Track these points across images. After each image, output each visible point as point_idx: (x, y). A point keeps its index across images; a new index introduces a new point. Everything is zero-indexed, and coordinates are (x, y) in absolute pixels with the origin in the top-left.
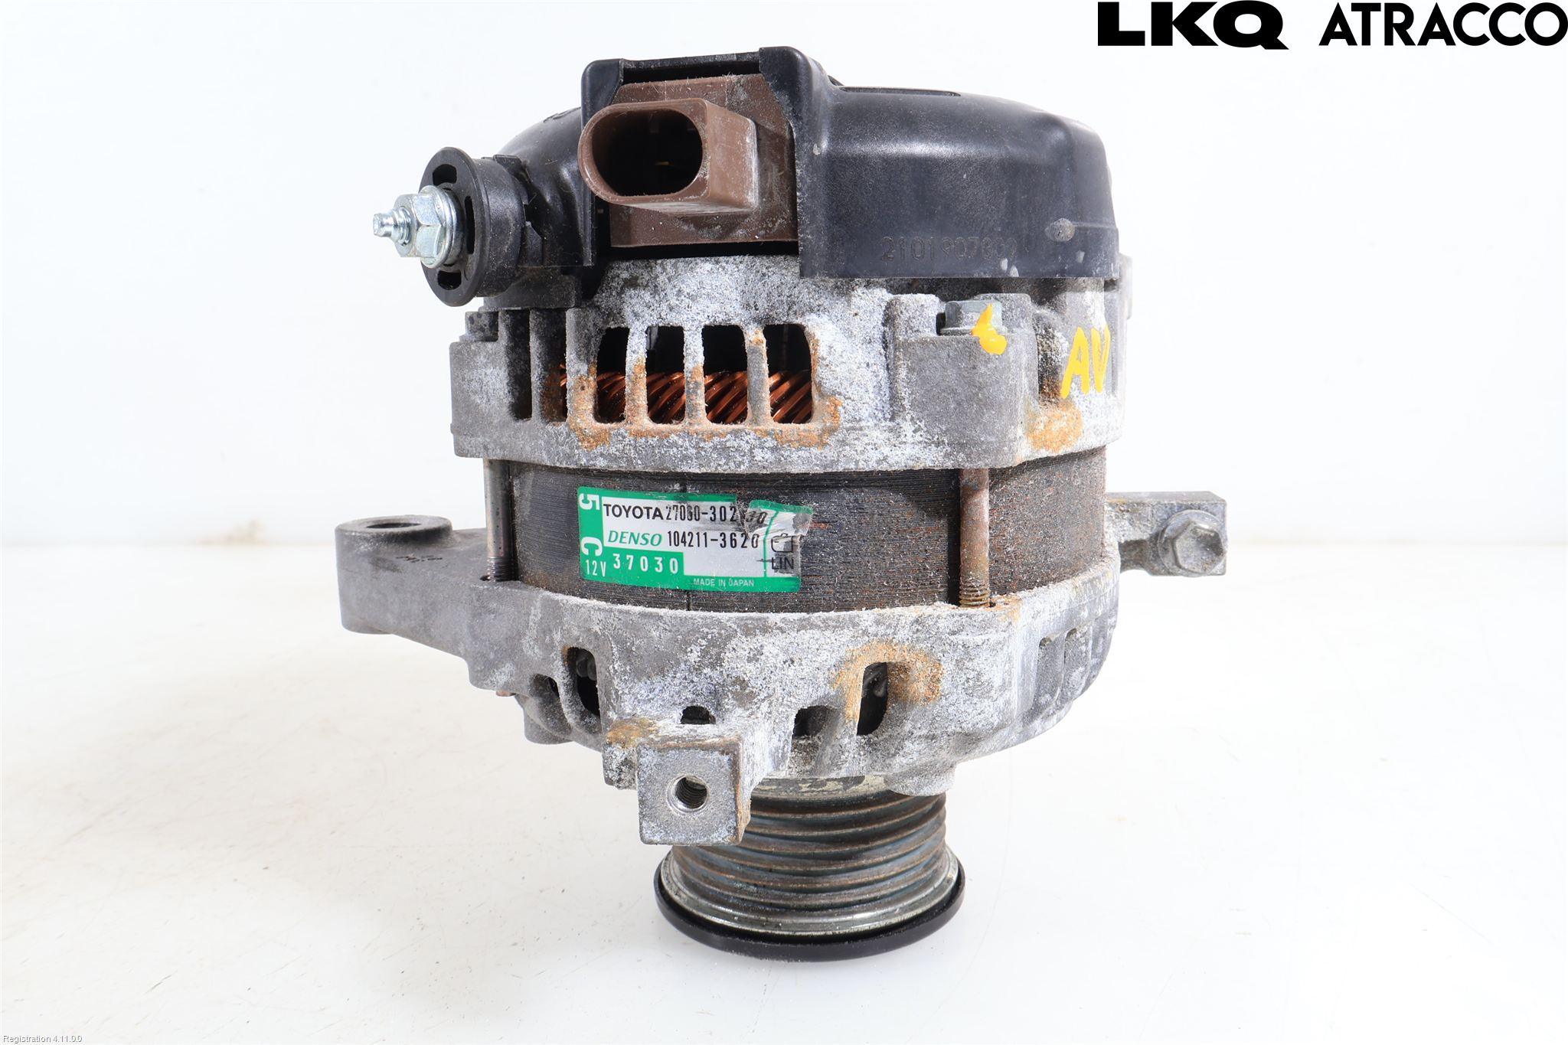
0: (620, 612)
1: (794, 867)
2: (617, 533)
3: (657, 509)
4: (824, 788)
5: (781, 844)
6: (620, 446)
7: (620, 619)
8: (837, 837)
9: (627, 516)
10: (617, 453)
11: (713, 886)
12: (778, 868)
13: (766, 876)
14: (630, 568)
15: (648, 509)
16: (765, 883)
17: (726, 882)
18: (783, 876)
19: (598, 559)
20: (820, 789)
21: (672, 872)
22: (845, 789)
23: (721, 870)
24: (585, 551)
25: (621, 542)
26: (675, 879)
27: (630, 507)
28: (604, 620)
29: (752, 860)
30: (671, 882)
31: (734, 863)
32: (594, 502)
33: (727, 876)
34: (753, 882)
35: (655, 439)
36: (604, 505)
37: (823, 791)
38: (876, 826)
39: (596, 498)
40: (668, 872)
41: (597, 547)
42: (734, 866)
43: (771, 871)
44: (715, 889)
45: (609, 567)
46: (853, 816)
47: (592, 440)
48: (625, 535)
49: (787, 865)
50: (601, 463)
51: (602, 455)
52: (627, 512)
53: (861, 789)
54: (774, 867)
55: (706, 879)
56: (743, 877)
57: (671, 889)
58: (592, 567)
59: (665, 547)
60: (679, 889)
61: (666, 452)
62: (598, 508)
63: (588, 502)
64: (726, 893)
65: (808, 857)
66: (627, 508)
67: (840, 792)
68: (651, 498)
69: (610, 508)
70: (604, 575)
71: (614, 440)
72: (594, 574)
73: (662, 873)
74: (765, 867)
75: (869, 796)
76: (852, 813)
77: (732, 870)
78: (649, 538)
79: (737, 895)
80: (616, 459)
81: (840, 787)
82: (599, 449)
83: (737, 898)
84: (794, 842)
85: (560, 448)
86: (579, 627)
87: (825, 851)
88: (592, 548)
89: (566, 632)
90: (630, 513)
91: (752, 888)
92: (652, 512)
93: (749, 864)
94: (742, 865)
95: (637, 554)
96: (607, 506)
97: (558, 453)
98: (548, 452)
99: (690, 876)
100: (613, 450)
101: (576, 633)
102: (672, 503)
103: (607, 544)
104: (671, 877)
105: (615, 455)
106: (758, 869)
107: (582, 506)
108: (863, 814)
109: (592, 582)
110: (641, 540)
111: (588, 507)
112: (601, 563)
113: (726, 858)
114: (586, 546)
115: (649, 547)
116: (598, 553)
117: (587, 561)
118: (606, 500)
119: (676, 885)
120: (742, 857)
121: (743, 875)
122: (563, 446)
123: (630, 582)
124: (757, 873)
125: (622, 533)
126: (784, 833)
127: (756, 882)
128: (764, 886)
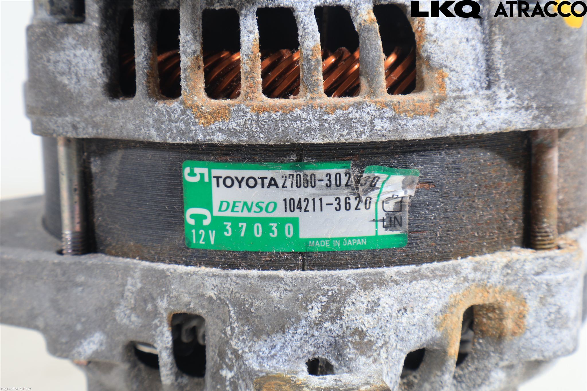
0: (238, 277)
2: (228, 204)
3: (272, 179)
6: (242, 122)
7: (237, 284)
9: (240, 186)
10: (238, 128)
14: (242, 234)
15: (263, 179)
19: (206, 229)
24: (191, 221)
25: (232, 211)
27: (243, 178)
28: (219, 285)
32: (202, 175)
35: (279, 114)
36: (214, 177)
39: (205, 171)
41: (205, 217)
45: (219, 236)
47: (209, 117)
48: (237, 204)
50: (219, 138)
51: (220, 130)
52: (240, 183)
58: (198, 237)
59: (280, 213)
61: (289, 125)
62: (206, 179)
63: (195, 175)
66: (240, 179)
68: (267, 168)
69: (221, 181)
70: (212, 242)
71: (234, 116)
72: (201, 242)
78: (264, 206)
80: (236, 133)
82: (218, 125)
85: (174, 125)
86: (190, 293)
88: (199, 218)
89: (174, 299)
90: (244, 184)
92: (267, 182)
95: (251, 222)
96: (218, 178)
97: (170, 130)
98: (158, 129)
100: (233, 125)
101: (186, 298)
102: (288, 172)
103: (216, 213)
105: (235, 129)
107: (188, 179)
109: (198, 250)
110: (255, 208)
111: (196, 179)
112: (210, 232)
114: (192, 216)
115: (264, 214)
116: (206, 222)
117: (194, 231)
118: (216, 172)
122: (176, 122)
123: (242, 248)
125: (234, 203)
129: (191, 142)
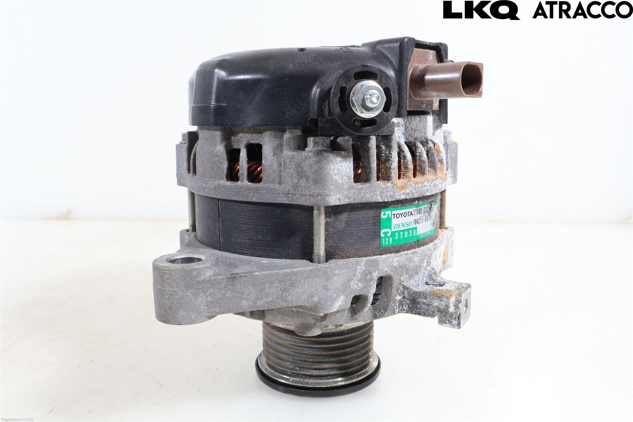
0: (405, 255)
1: (315, 360)
2: (397, 225)
4: (328, 328)
5: (309, 350)
6: (411, 189)
7: (405, 258)
8: (332, 347)
9: (402, 217)
11: (281, 367)
12: (309, 360)
13: (303, 363)
14: (401, 237)
15: (409, 212)
16: (303, 366)
17: (286, 366)
18: (310, 363)
19: (389, 238)
20: (326, 328)
21: (263, 361)
22: (336, 328)
23: (284, 361)
24: (382, 235)
25: (399, 228)
26: (264, 364)
27: (403, 213)
28: (399, 260)
29: (297, 357)
30: (263, 365)
31: (290, 358)
32: (388, 214)
33: (287, 363)
34: (298, 365)
36: (393, 214)
37: (327, 329)
38: (347, 343)
39: (389, 212)
40: (261, 361)
41: (388, 232)
42: (289, 359)
43: (305, 361)
44: (282, 368)
45: (393, 240)
46: (338, 339)
47: (400, 188)
49: (312, 359)
50: (403, 197)
51: (403, 194)
53: (342, 328)
54: (306, 359)
55: (278, 365)
56: (293, 364)
57: (263, 368)
58: (385, 241)
59: (412, 226)
60: (266, 368)
62: (390, 216)
63: (386, 215)
64: (287, 370)
65: (320, 355)
66: (402, 214)
67: (334, 330)
68: (410, 208)
69: (395, 215)
70: (391, 243)
71: (408, 187)
72: (386, 244)
73: (258, 362)
74: (303, 359)
75: (345, 331)
76: (338, 338)
77: (289, 361)
78: (408, 224)
79: (291, 371)
80: (408, 194)
81: (334, 327)
82: (403, 191)
83: (291, 372)
84: (315, 350)
86: (387, 267)
87: (327, 353)
88: (386, 233)
89: (380, 271)
91: (297, 368)
93: (296, 358)
94: (293, 359)
95: (404, 231)
96: (394, 215)
99: (271, 363)
100: (408, 191)
101: (386, 269)
103: (393, 230)
104: (263, 363)
106: (300, 360)
107: (383, 217)
108: (342, 338)
109: (385, 248)
110: (405, 225)
111: (386, 217)
112: (390, 238)
113: (287, 356)
114: (383, 233)
115: (408, 227)
116: (389, 235)
117: (384, 239)
118: (394, 212)
119: (265, 367)
120: (293, 356)
121: (294, 363)
123: (401, 243)
124: (299, 362)
125: (399, 224)
126: (311, 346)
127: (299, 366)
128: (302, 367)
129: (395, 200)
